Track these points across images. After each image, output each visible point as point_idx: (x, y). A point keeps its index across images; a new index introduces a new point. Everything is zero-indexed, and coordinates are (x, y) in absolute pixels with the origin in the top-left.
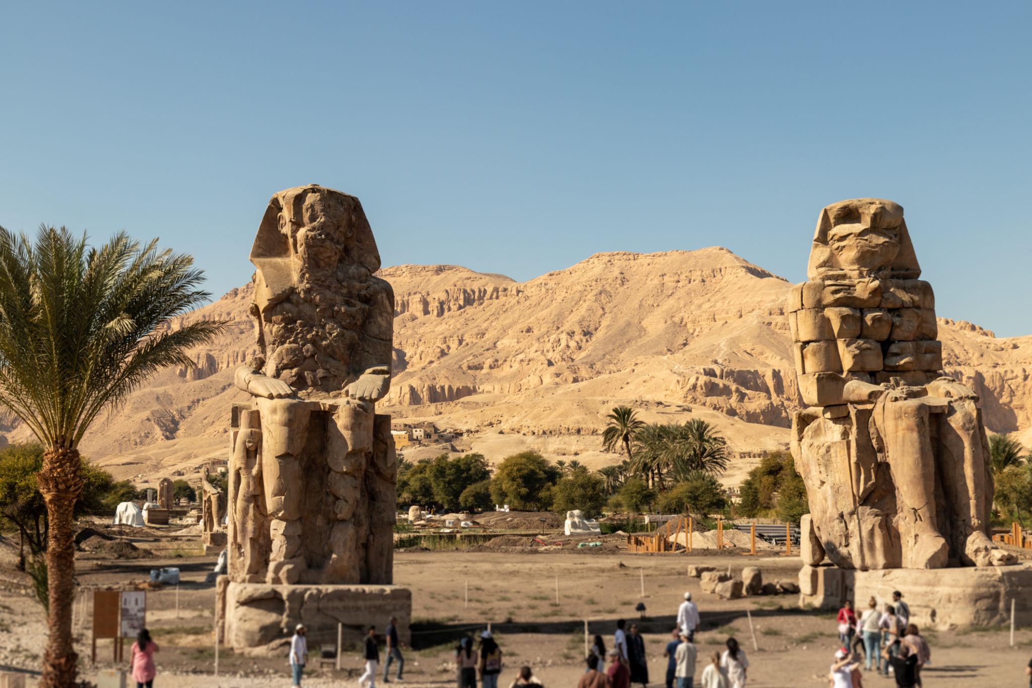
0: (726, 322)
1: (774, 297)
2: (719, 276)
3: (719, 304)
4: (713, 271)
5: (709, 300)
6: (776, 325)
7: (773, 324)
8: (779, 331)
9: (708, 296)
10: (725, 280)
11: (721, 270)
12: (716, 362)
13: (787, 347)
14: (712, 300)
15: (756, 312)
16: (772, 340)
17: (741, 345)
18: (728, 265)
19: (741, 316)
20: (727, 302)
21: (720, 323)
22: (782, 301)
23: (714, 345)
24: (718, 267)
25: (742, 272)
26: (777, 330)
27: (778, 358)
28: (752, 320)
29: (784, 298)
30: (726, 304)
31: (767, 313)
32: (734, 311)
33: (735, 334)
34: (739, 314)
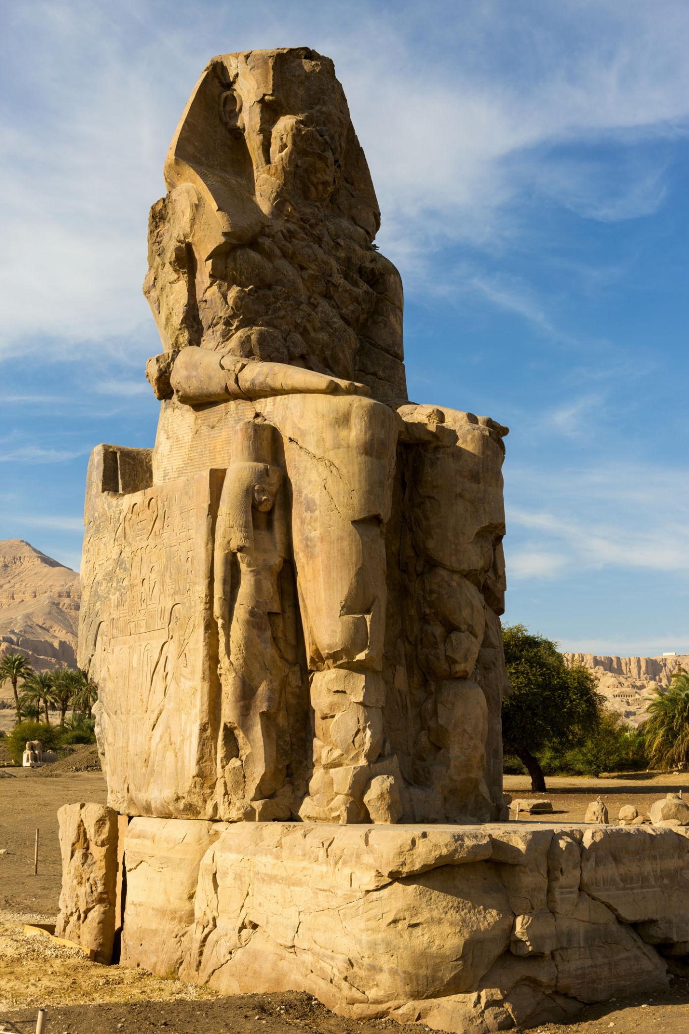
0: (23, 601)
1: (63, 583)
2: (18, 563)
3: (17, 586)
4: (14, 559)
5: (9, 582)
6: (64, 605)
7: (61, 604)
8: (66, 611)
9: (9, 578)
10: (23, 567)
11: (20, 558)
12: (13, 632)
13: (72, 623)
14: (12, 582)
15: (48, 593)
16: (60, 618)
17: (34, 619)
18: (26, 555)
19: (35, 596)
20: (24, 584)
21: (17, 600)
22: (70, 586)
23: (12, 618)
24: (18, 555)
25: (38, 562)
26: (64, 609)
27: (64, 631)
28: (44, 600)
29: (71, 584)
30: (23, 586)
31: (57, 595)
32: (29, 591)
33: (29, 611)
34: (33, 595)
